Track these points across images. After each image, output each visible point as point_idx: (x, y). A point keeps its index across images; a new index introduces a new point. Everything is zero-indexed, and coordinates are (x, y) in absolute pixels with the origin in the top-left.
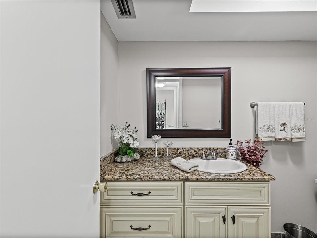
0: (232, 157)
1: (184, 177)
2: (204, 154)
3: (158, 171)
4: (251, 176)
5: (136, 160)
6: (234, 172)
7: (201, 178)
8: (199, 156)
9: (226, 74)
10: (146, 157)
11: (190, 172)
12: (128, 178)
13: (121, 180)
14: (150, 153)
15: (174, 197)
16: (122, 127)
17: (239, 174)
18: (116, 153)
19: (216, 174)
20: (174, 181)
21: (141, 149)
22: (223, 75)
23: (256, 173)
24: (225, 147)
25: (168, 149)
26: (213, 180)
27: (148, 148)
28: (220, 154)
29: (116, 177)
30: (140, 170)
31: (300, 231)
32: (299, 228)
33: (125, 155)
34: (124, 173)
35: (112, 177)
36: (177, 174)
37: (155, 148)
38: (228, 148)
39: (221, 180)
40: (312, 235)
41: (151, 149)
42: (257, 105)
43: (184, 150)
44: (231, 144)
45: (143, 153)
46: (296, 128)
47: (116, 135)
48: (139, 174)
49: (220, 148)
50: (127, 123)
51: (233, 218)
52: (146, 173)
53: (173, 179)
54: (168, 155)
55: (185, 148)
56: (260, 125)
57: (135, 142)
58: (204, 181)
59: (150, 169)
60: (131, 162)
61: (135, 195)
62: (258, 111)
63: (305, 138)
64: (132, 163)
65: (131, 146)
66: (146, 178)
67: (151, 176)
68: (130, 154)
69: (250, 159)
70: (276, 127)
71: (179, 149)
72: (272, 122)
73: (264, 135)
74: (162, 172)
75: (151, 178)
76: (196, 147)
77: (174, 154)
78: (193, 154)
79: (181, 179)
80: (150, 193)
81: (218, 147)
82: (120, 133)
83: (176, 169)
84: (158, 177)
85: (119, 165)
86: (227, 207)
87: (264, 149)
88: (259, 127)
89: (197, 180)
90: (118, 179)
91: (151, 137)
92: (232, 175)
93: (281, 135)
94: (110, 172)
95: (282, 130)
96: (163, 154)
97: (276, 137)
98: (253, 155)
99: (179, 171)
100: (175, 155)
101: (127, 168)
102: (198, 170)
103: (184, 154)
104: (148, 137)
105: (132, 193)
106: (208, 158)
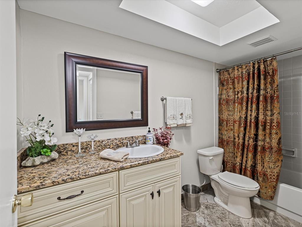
0: (151, 142)
1: (120, 166)
2: (129, 143)
3: (89, 166)
4: (169, 155)
5: (54, 160)
6: (157, 154)
7: (134, 164)
8: (123, 146)
9: (144, 71)
10: (65, 155)
11: (122, 161)
12: (54, 182)
13: (43, 187)
14: (70, 149)
15: (110, 189)
16: (32, 121)
17: (161, 155)
18: (22, 155)
19: (145, 158)
20: (110, 172)
21: (59, 146)
22: (142, 72)
23: (171, 152)
24: (144, 135)
25: (93, 143)
26: (144, 164)
27: (68, 144)
28: (141, 141)
29: (35, 185)
30: (66, 169)
31: (191, 188)
32: (190, 186)
33: (38, 156)
34: (45, 177)
35: (29, 186)
36: (112, 165)
37: (78, 143)
38: (148, 135)
39: (150, 162)
40: (197, 188)
41: (72, 144)
42: (166, 99)
43: (109, 141)
44: (149, 131)
45: (61, 150)
46: (188, 116)
47: (23, 132)
48: (67, 174)
49: (140, 136)
50: (40, 115)
51: (159, 192)
52: (76, 171)
53: (109, 171)
54: (93, 148)
55: (110, 139)
56: (168, 115)
57: (52, 138)
58: (137, 166)
59: (78, 166)
60: (47, 163)
61: (64, 199)
62: (167, 104)
63: (192, 123)
64: (49, 164)
65: (46, 144)
66: (78, 176)
67: (85, 173)
68: (47, 154)
69: (163, 142)
70: (178, 116)
71: (104, 141)
72: (175, 113)
73: (171, 123)
74: (95, 167)
75: (85, 176)
76: (120, 137)
77: (99, 146)
78: (117, 144)
79: (117, 169)
80: (82, 192)
81: (139, 135)
82: (30, 129)
83: (108, 161)
84: (93, 172)
85: (30, 170)
86: (154, 184)
87: (171, 133)
88: (168, 116)
89: (131, 167)
90: (39, 186)
91: (73, 131)
92: (156, 156)
93: (180, 122)
94: (21, 181)
95: (181, 118)
96: (86, 148)
97: (178, 124)
98: (165, 138)
99: (111, 162)
100: (100, 148)
101: (47, 171)
102: (128, 158)
103: (109, 145)
104: (67, 131)
105: (59, 199)
106: (133, 145)
